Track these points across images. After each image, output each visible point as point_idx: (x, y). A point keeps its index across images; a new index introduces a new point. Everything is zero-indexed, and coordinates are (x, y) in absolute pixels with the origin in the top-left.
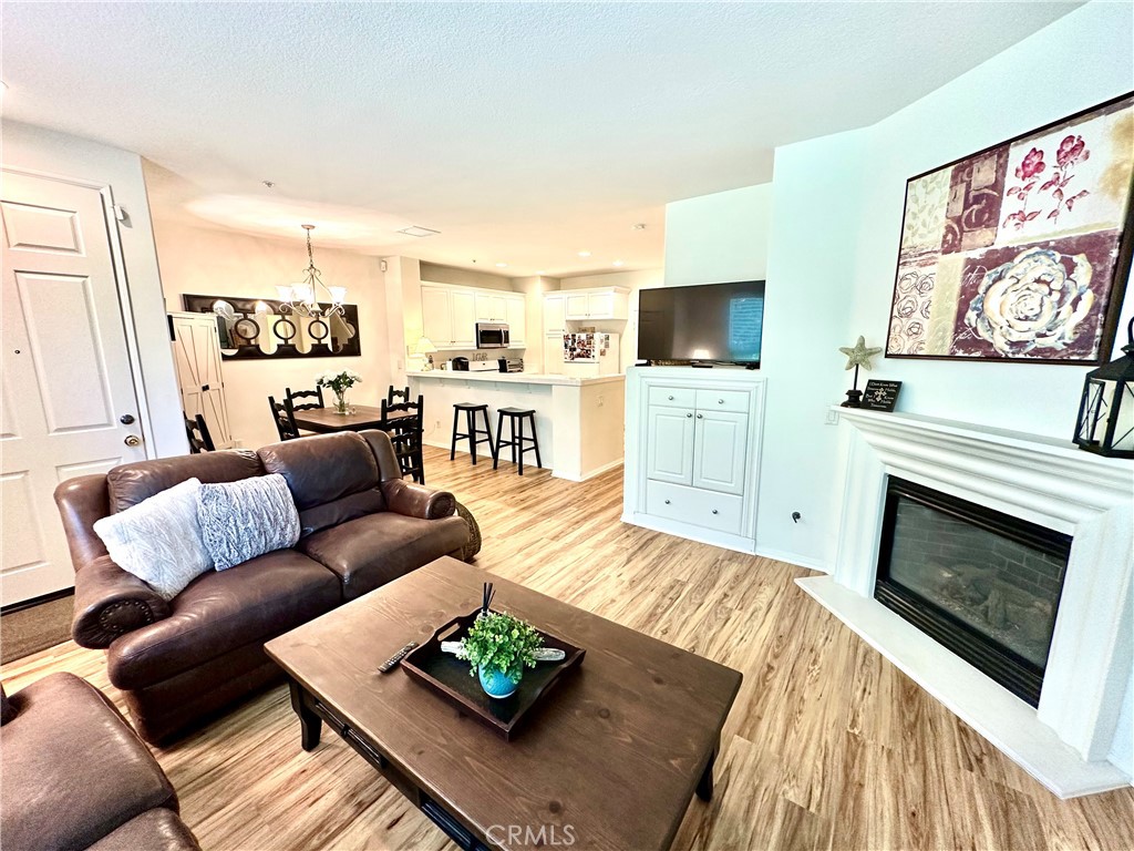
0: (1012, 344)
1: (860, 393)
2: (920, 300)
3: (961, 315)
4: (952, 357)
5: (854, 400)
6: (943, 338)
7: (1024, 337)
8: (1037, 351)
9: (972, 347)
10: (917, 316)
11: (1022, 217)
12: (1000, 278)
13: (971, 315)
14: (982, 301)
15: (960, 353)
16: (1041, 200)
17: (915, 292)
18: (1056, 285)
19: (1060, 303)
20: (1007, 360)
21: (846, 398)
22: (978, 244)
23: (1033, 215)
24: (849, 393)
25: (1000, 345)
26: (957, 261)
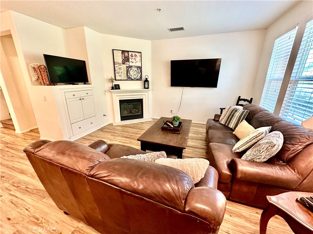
0: (134, 78)
1: (113, 87)
2: (120, 71)
3: (127, 74)
4: (127, 80)
5: (113, 88)
6: (125, 77)
7: (135, 77)
8: (137, 79)
9: (129, 79)
10: (120, 74)
11: (132, 62)
12: (131, 69)
13: (128, 74)
14: (129, 72)
15: (128, 79)
16: (133, 61)
17: (119, 69)
18: (137, 71)
19: (138, 73)
20: (134, 80)
21: (111, 88)
22: (127, 64)
23: (133, 62)
24: (112, 87)
25: (133, 78)
26: (125, 66)
